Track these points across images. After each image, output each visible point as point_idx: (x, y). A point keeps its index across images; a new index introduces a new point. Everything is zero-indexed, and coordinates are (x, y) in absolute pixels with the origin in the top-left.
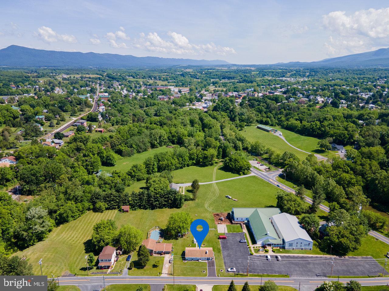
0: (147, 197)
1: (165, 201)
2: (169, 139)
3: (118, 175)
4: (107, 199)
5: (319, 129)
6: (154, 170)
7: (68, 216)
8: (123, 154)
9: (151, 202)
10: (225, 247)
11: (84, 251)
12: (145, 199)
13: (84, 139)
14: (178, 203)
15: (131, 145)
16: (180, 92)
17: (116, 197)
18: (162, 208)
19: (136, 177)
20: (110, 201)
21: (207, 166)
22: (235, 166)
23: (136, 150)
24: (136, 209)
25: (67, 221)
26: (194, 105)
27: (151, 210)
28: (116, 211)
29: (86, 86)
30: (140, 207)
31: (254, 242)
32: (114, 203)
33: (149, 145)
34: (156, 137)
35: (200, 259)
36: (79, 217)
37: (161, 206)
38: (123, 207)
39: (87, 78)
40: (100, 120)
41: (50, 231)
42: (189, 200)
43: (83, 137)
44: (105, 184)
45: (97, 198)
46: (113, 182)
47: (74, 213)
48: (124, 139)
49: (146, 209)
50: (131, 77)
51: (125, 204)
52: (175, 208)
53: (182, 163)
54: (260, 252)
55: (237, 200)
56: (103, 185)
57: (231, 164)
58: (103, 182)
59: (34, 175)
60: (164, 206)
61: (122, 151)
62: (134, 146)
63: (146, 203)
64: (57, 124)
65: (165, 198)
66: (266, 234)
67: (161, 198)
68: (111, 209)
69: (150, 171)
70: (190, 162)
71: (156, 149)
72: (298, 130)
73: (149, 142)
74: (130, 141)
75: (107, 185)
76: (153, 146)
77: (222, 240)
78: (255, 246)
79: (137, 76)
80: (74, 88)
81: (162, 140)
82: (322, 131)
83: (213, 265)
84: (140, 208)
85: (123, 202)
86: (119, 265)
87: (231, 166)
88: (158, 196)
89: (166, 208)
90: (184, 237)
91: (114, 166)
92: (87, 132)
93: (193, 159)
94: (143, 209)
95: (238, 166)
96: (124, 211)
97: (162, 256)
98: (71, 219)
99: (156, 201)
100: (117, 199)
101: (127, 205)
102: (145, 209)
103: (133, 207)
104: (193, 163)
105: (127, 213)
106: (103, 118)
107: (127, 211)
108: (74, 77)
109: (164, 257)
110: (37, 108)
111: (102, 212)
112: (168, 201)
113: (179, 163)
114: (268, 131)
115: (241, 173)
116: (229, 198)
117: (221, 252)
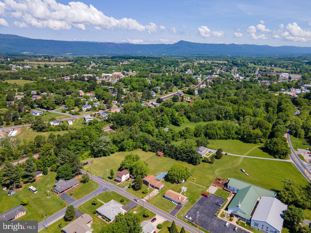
0: (175, 150)
2: (235, 116)
3: (172, 131)
4: (151, 144)
6: (200, 135)
7: (126, 148)
8: (191, 120)
9: (176, 154)
10: (200, 202)
11: (118, 169)
12: (174, 151)
13: (169, 104)
14: (194, 161)
15: (199, 115)
16: (290, 78)
18: (183, 161)
19: (185, 136)
20: (153, 146)
21: (250, 143)
22: (273, 149)
23: (203, 119)
24: (166, 156)
25: (125, 151)
26: (290, 91)
27: (175, 160)
28: (155, 154)
29: (210, 69)
30: (169, 155)
31: (227, 209)
32: (155, 148)
33: (215, 117)
34: (222, 112)
35: (174, 201)
36: (132, 150)
37: (183, 160)
38: (159, 152)
39: (216, 63)
40: (196, 94)
41: (112, 153)
42: (207, 162)
43: (169, 103)
44: (161, 135)
45: (146, 142)
46: (165, 136)
47: (130, 147)
48: (196, 109)
49: (173, 158)
50: (253, 64)
53: (227, 135)
54: (225, 218)
55: (248, 175)
56: (159, 136)
57: (270, 146)
58: (159, 134)
59: (120, 119)
60: (185, 160)
61: (190, 117)
62: (201, 115)
63: (173, 154)
64: (165, 93)
65: (187, 154)
66: (238, 206)
67: (184, 153)
68: (152, 152)
69: (198, 135)
70: (236, 136)
71: (220, 121)
73: (216, 115)
74: (200, 111)
75: (161, 137)
76: (218, 118)
77: (204, 197)
78: (225, 211)
79: (258, 63)
80: (200, 70)
81: (227, 115)
83: (179, 209)
84: (169, 157)
85: (160, 149)
86: (126, 183)
87: (269, 147)
88: (182, 151)
89: (186, 162)
90: (179, 184)
91: (180, 126)
92: (180, 101)
93: (239, 134)
94: (171, 157)
95: (276, 149)
96: (158, 155)
97: (153, 189)
98: (127, 150)
99: (179, 155)
100: (157, 146)
101: (162, 152)
103: (165, 154)
104: (238, 137)
105: (159, 157)
106: (199, 93)
107: (160, 156)
108: (207, 63)
109: (154, 190)
110: (159, 82)
111: (146, 152)
112: (188, 157)
113: (224, 135)
115: (277, 156)
116: (243, 172)
117: (194, 204)
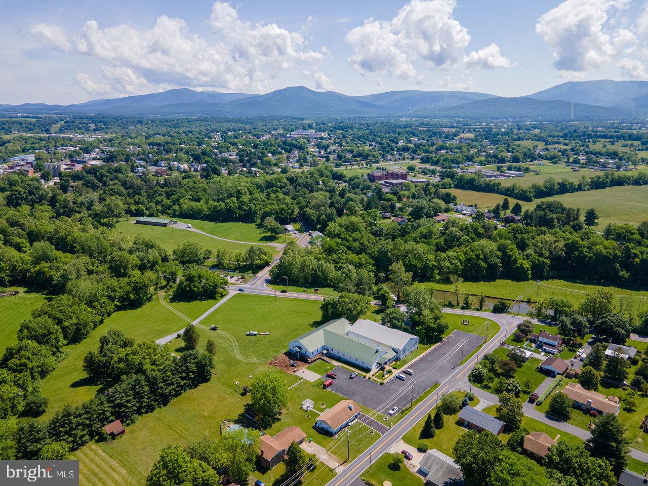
0: (148, 385)
1: (182, 379)
5: (240, 208)
10: (345, 393)
17: (80, 415)
18: (180, 394)
24: (133, 420)
27: (162, 408)
28: (93, 446)
30: (140, 412)
31: (365, 369)
35: (349, 422)
37: (179, 390)
38: (107, 429)
51: (104, 420)
52: (202, 383)
54: (386, 376)
55: (268, 333)
60: (183, 388)
63: (149, 398)
66: (377, 352)
67: (175, 375)
72: (205, 214)
77: (329, 388)
78: (372, 373)
82: (245, 210)
84: (140, 414)
85: (101, 420)
89: (186, 390)
94: (146, 412)
96: (113, 436)
102: (152, 411)
103: (124, 418)
104: (116, 306)
105: (124, 437)
107: (122, 432)
112: (188, 376)
114: (164, 225)
115: (217, 296)
